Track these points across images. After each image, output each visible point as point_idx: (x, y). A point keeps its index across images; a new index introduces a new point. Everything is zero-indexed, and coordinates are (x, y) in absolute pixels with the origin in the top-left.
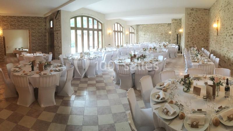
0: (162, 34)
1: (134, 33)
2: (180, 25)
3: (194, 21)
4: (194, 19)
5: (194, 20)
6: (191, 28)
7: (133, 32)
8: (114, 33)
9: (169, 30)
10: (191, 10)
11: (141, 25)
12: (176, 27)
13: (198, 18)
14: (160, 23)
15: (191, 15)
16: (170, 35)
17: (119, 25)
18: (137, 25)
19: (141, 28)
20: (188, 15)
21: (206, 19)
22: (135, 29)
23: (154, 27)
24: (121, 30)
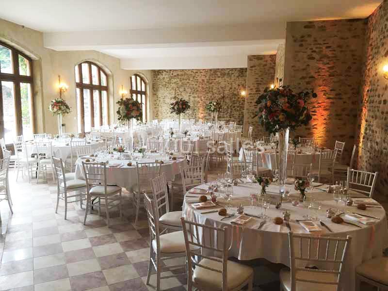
0: (223, 97)
1: (145, 93)
2: (272, 71)
3: (313, 58)
4: (315, 51)
5: (314, 55)
6: (303, 78)
7: (143, 90)
8: (78, 90)
9: (241, 86)
10: (305, 27)
11: (165, 70)
12: (260, 79)
13: (327, 47)
14: (220, 68)
15: (303, 43)
16: (244, 101)
17: (94, 68)
18: (154, 71)
19: (167, 80)
20: (295, 41)
21: (352, 51)
22: (147, 81)
23: (203, 78)
24: (104, 84)
